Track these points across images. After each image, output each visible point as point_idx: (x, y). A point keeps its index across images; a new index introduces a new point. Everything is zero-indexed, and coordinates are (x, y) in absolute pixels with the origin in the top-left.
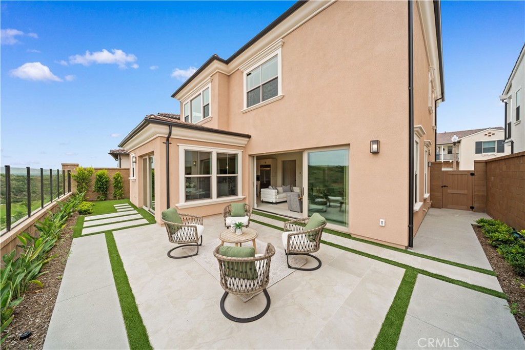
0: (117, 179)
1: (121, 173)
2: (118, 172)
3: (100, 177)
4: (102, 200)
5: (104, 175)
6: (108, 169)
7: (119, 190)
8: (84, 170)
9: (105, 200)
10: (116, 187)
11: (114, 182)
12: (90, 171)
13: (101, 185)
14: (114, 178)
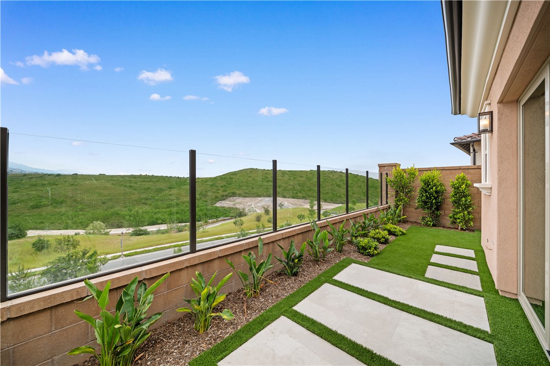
0: (458, 188)
1: (468, 177)
2: (462, 175)
3: (427, 183)
4: (429, 226)
5: (432, 181)
6: (443, 169)
7: (463, 210)
8: (402, 173)
9: (434, 225)
10: (457, 203)
11: (452, 193)
12: (412, 173)
13: (427, 198)
14: (453, 186)
